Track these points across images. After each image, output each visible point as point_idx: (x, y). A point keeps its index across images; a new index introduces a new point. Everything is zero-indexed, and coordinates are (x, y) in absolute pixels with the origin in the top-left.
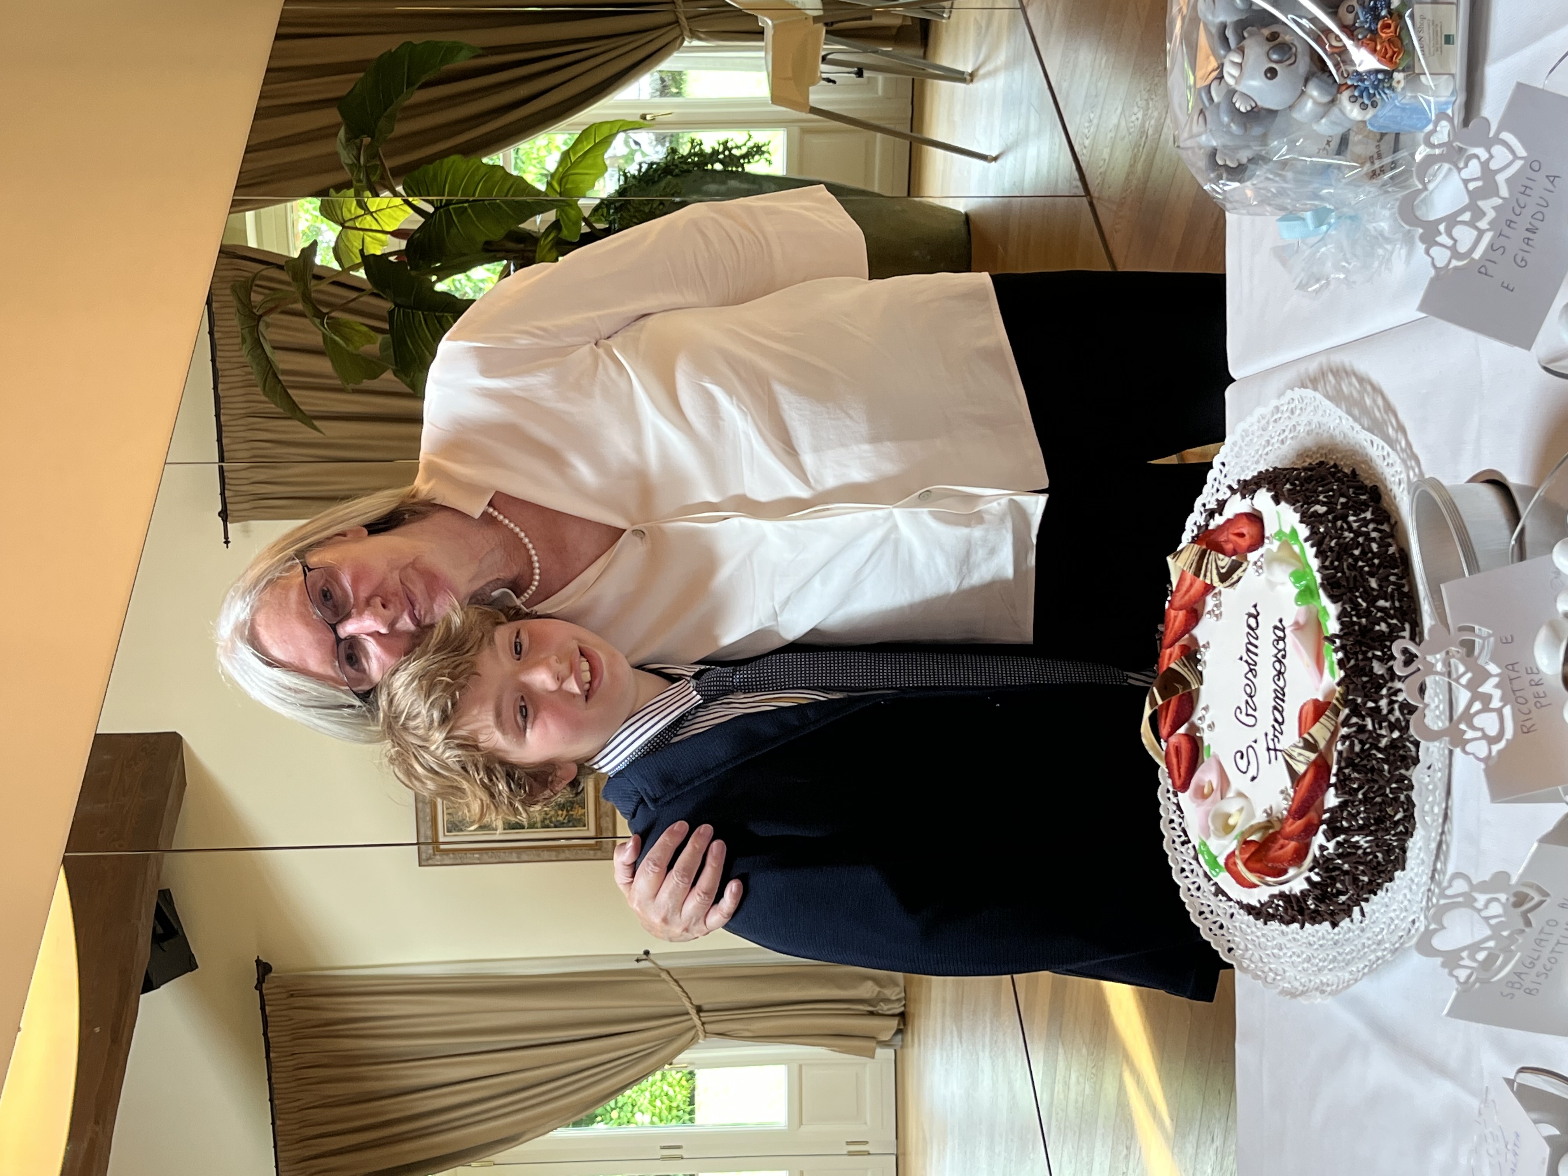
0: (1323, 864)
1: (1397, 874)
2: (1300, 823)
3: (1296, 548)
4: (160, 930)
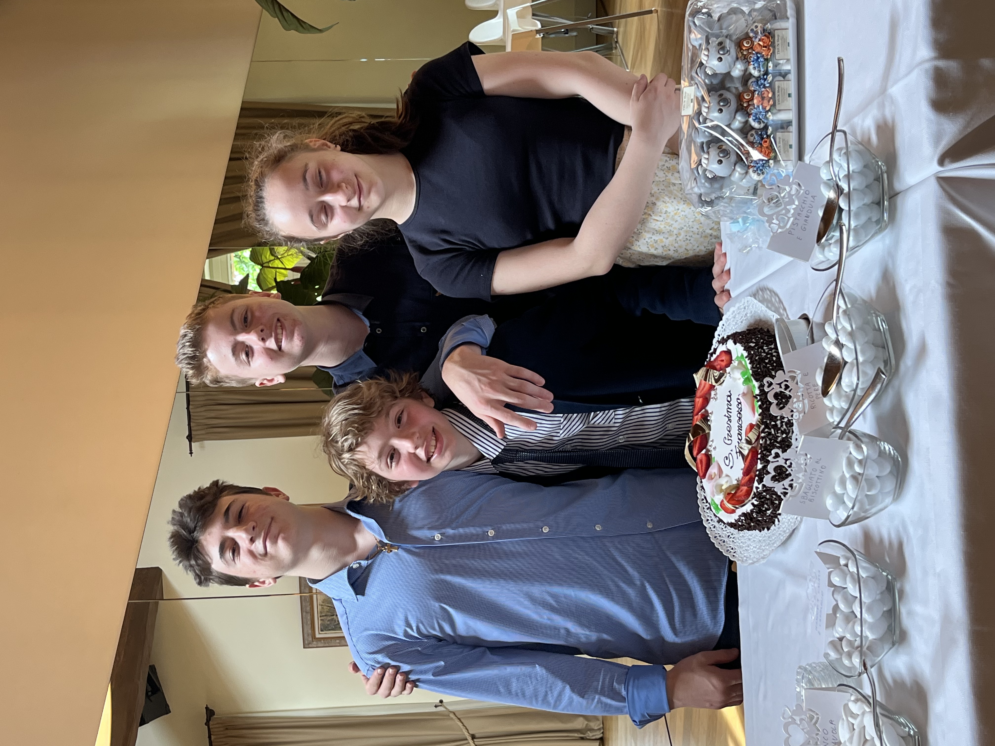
0: (758, 496)
2: (747, 477)
3: (743, 362)
4: (150, 689)
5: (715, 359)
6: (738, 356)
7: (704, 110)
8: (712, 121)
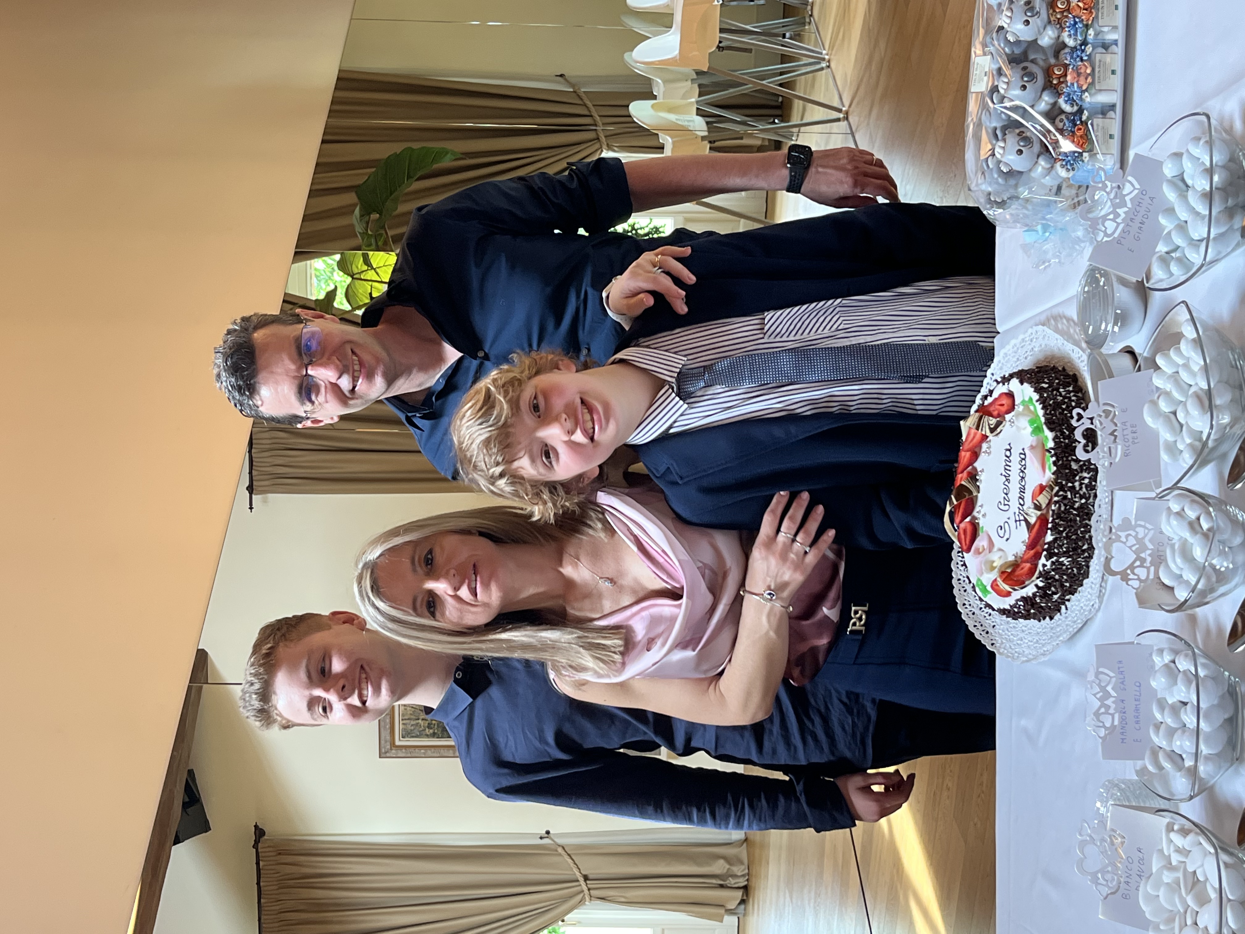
0: (1045, 575)
1: (1085, 581)
2: (1032, 552)
3: (1032, 408)
4: (187, 800)
5: (991, 404)
6: (1023, 401)
7: (1002, 87)
8: (1013, 101)
